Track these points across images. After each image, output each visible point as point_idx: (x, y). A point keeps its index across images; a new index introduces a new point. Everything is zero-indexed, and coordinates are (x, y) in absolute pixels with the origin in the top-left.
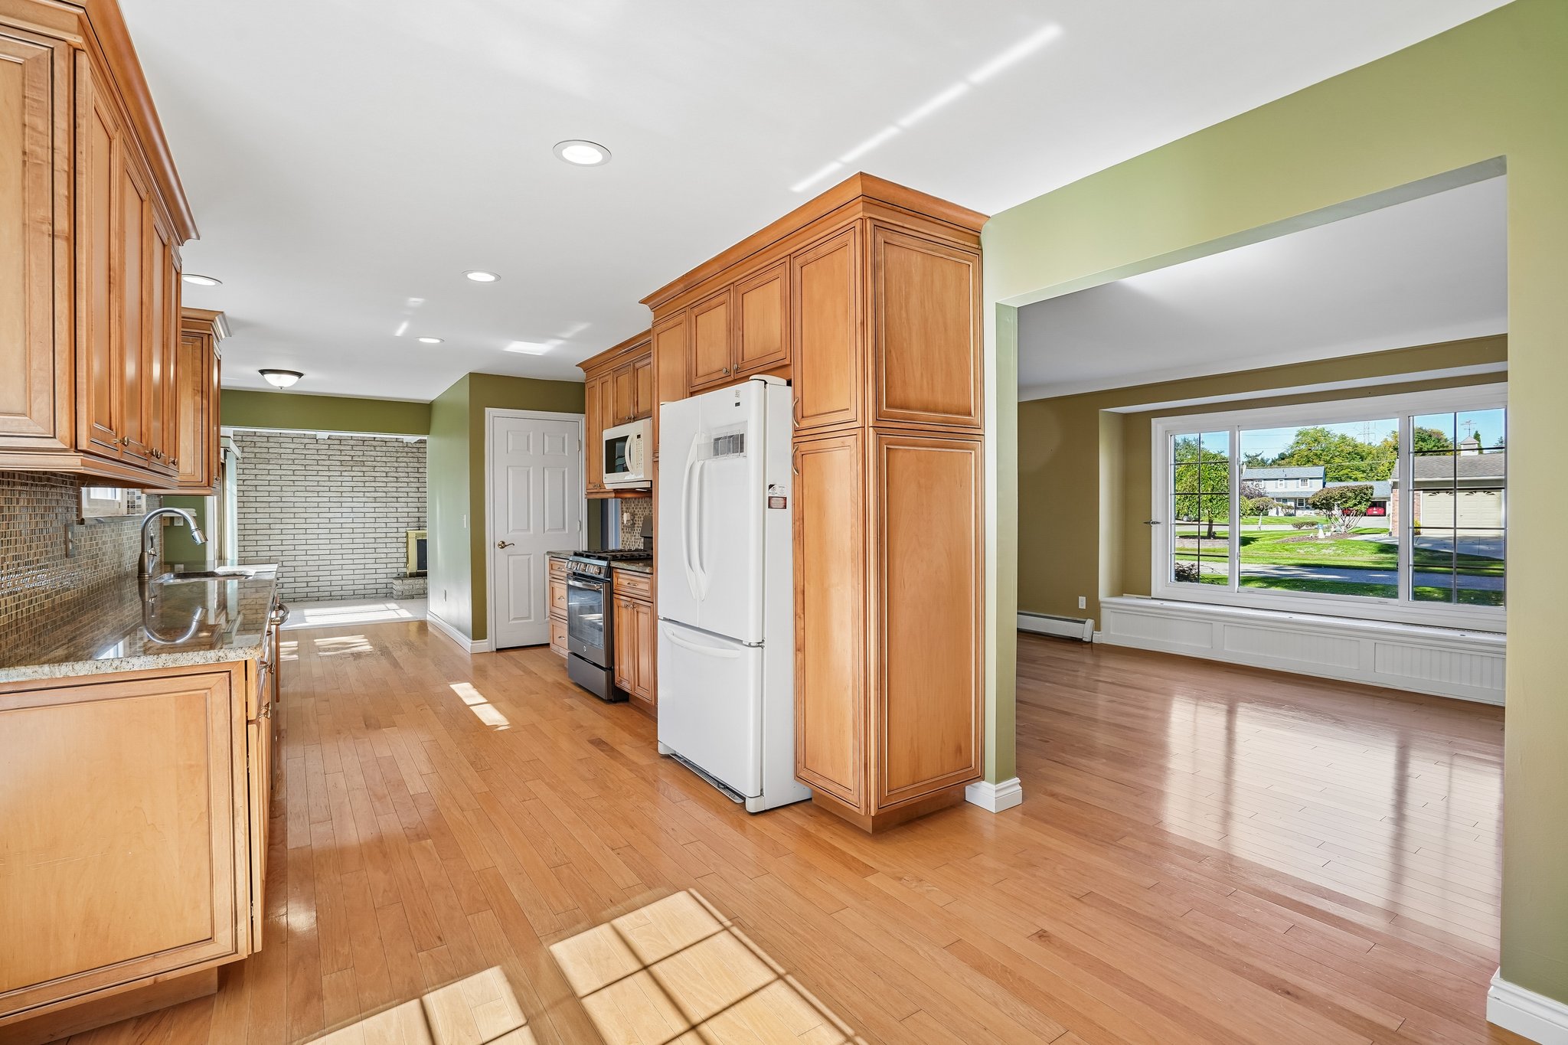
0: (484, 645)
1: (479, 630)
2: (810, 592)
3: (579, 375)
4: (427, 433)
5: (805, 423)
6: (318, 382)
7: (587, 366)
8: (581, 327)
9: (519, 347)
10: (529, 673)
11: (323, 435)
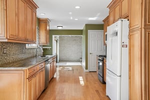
0: (87, 71)
1: (87, 68)
2: (131, 65)
3: (103, 23)
4: (82, 35)
5: (131, 28)
6: (65, 28)
7: (103, 21)
8: (99, 14)
9: (90, 19)
10: (93, 76)
11: (70, 36)
